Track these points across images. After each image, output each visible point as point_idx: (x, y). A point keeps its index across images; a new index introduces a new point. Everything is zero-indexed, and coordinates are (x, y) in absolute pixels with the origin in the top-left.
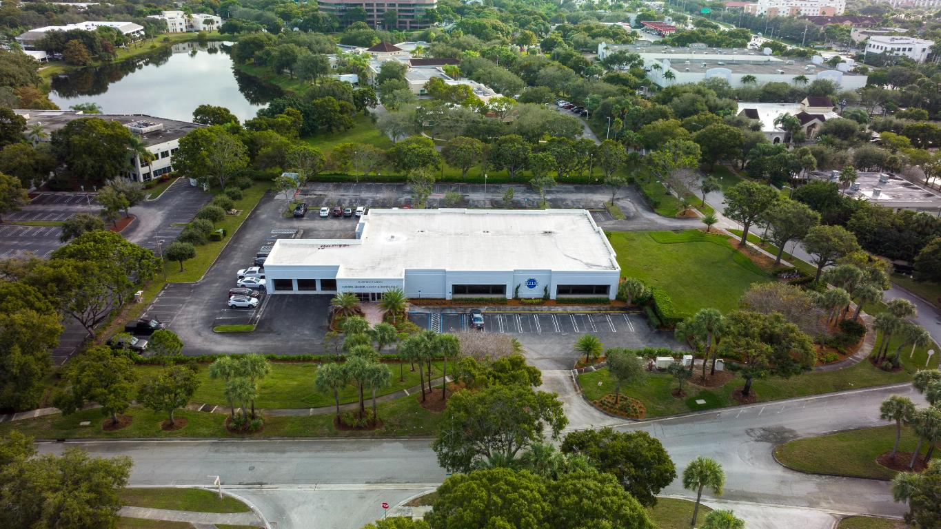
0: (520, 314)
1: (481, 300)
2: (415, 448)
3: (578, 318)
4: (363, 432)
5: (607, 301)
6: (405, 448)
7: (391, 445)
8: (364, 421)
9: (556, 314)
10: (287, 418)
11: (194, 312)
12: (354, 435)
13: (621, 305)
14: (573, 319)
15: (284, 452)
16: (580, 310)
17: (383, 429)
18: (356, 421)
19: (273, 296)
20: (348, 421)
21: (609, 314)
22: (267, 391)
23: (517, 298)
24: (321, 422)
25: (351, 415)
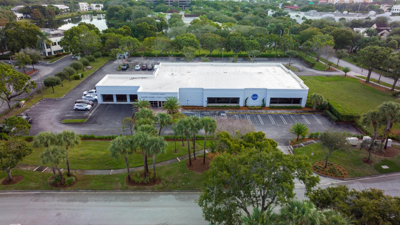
0: (249, 115)
1: (225, 107)
2: (184, 200)
3: (285, 116)
4: (147, 187)
5: (300, 108)
6: (177, 199)
7: (165, 197)
8: (147, 179)
9: (271, 114)
10: (94, 176)
11: (53, 113)
12: (139, 189)
13: (309, 110)
14: (282, 117)
15: (86, 201)
16: (285, 112)
17: (161, 185)
18: (141, 179)
19: (102, 104)
20: (136, 179)
21: (304, 114)
22: (83, 158)
23: (245, 106)
24: (117, 179)
25: (138, 174)
